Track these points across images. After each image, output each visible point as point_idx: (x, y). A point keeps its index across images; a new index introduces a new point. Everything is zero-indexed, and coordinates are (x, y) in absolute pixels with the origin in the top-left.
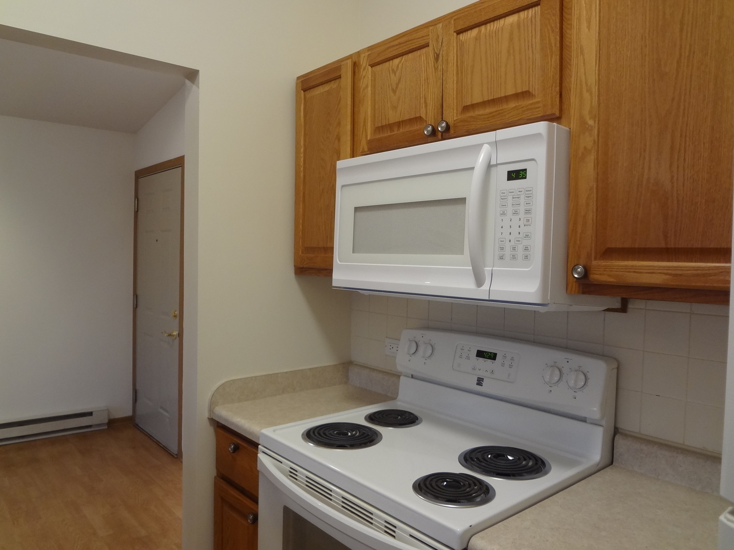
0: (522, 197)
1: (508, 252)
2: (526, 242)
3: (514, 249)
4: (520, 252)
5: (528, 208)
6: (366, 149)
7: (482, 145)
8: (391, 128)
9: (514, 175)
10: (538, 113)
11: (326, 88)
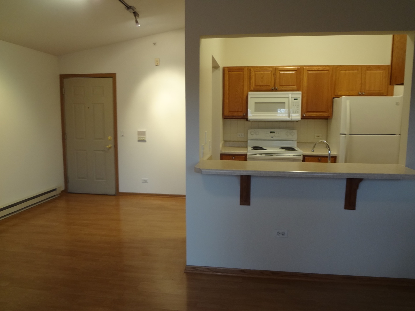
0: (297, 103)
1: (294, 112)
2: (298, 110)
5: (298, 105)
6: (253, 89)
7: (289, 94)
8: (260, 86)
9: (295, 99)
10: (296, 89)
11: (238, 73)
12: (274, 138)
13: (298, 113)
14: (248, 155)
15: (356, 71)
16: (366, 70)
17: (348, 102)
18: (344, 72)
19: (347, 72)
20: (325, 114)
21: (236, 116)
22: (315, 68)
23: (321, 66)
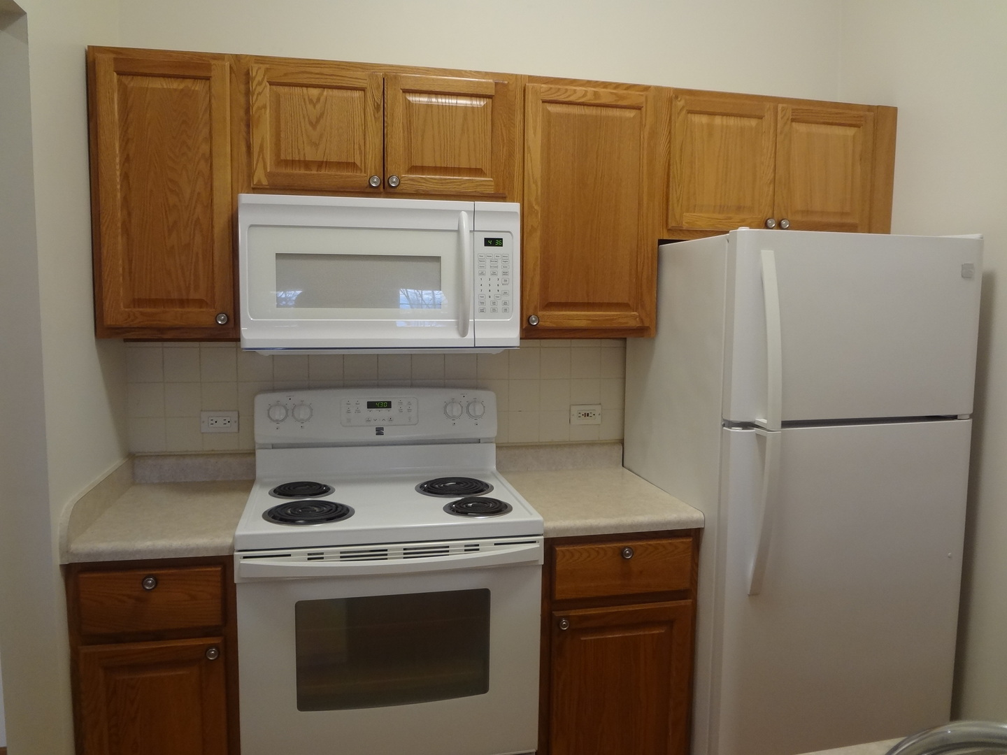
0: (500, 261)
1: (488, 306)
2: (505, 298)
3: (494, 303)
4: (500, 306)
5: (505, 270)
6: (265, 182)
7: (459, 212)
8: (307, 164)
9: (491, 242)
10: (491, 190)
11: (175, 85)
12: (387, 436)
13: (506, 310)
14: (240, 561)
15: (753, 122)
16: (793, 120)
17: (768, 259)
18: (704, 119)
19: (718, 120)
20: (628, 318)
21: (172, 329)
22: (578, 94)
23: (605, 85)
